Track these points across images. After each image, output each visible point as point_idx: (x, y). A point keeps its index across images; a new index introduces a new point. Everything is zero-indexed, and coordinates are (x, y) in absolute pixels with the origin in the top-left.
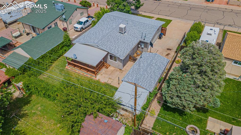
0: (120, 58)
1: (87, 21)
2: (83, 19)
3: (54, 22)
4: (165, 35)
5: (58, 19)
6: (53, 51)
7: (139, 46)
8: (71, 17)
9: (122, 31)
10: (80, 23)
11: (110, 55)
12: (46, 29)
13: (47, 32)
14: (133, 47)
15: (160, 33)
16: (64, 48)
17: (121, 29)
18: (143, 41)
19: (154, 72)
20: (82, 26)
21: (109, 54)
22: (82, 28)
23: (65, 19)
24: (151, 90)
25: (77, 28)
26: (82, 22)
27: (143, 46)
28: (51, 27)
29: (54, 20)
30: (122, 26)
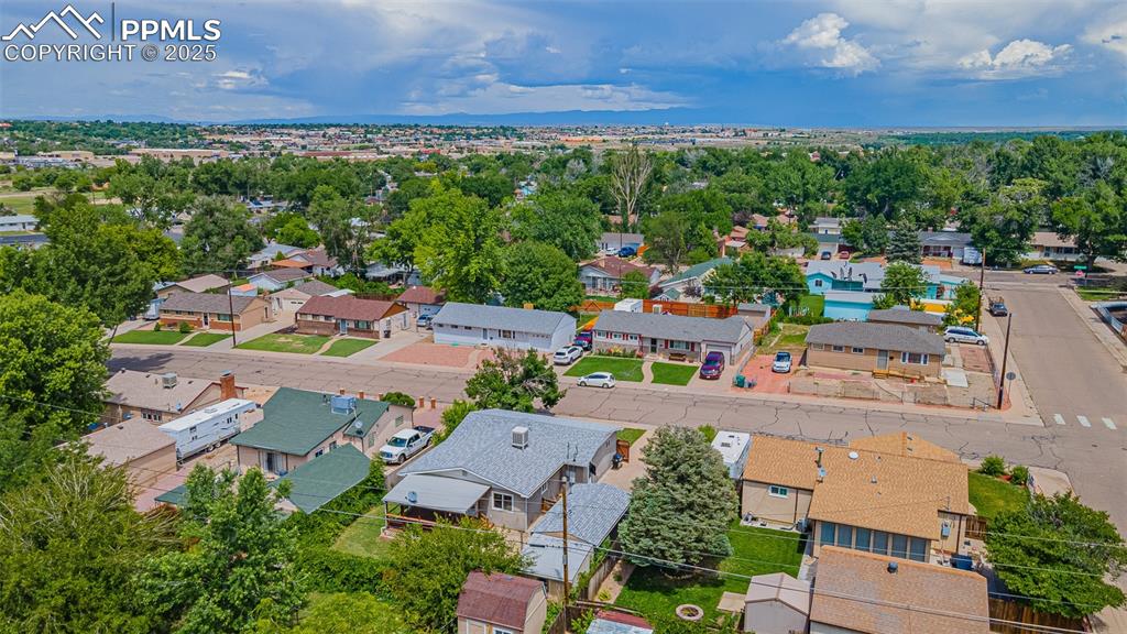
0: (522, 496)
1: (417, 437)
2: (406, 434)
3: (330, 440)
4: (627, 461)
5: (340, 433)
6: (345, 501)
7: (564, 479)
8: (375, 428)
9: (519, 442)
10: (397, 442)
11: (495, 495)
12: (312, 457)
13: (313, 464)
14: (550, 474)
15: (615, 453)
16: (368, 497)
17: (517, 437)
18: (572, 463)
19: (600, 514)
20: (402, 448)
21: (493, 493)
22: (403, 454)
23: (359, 432)
24: (597, 543)
25: (389, 455)
26: (403, 441)
27: (573, 480)
28: (321, 453)
29: (332, 436)
30: (521, 430)
